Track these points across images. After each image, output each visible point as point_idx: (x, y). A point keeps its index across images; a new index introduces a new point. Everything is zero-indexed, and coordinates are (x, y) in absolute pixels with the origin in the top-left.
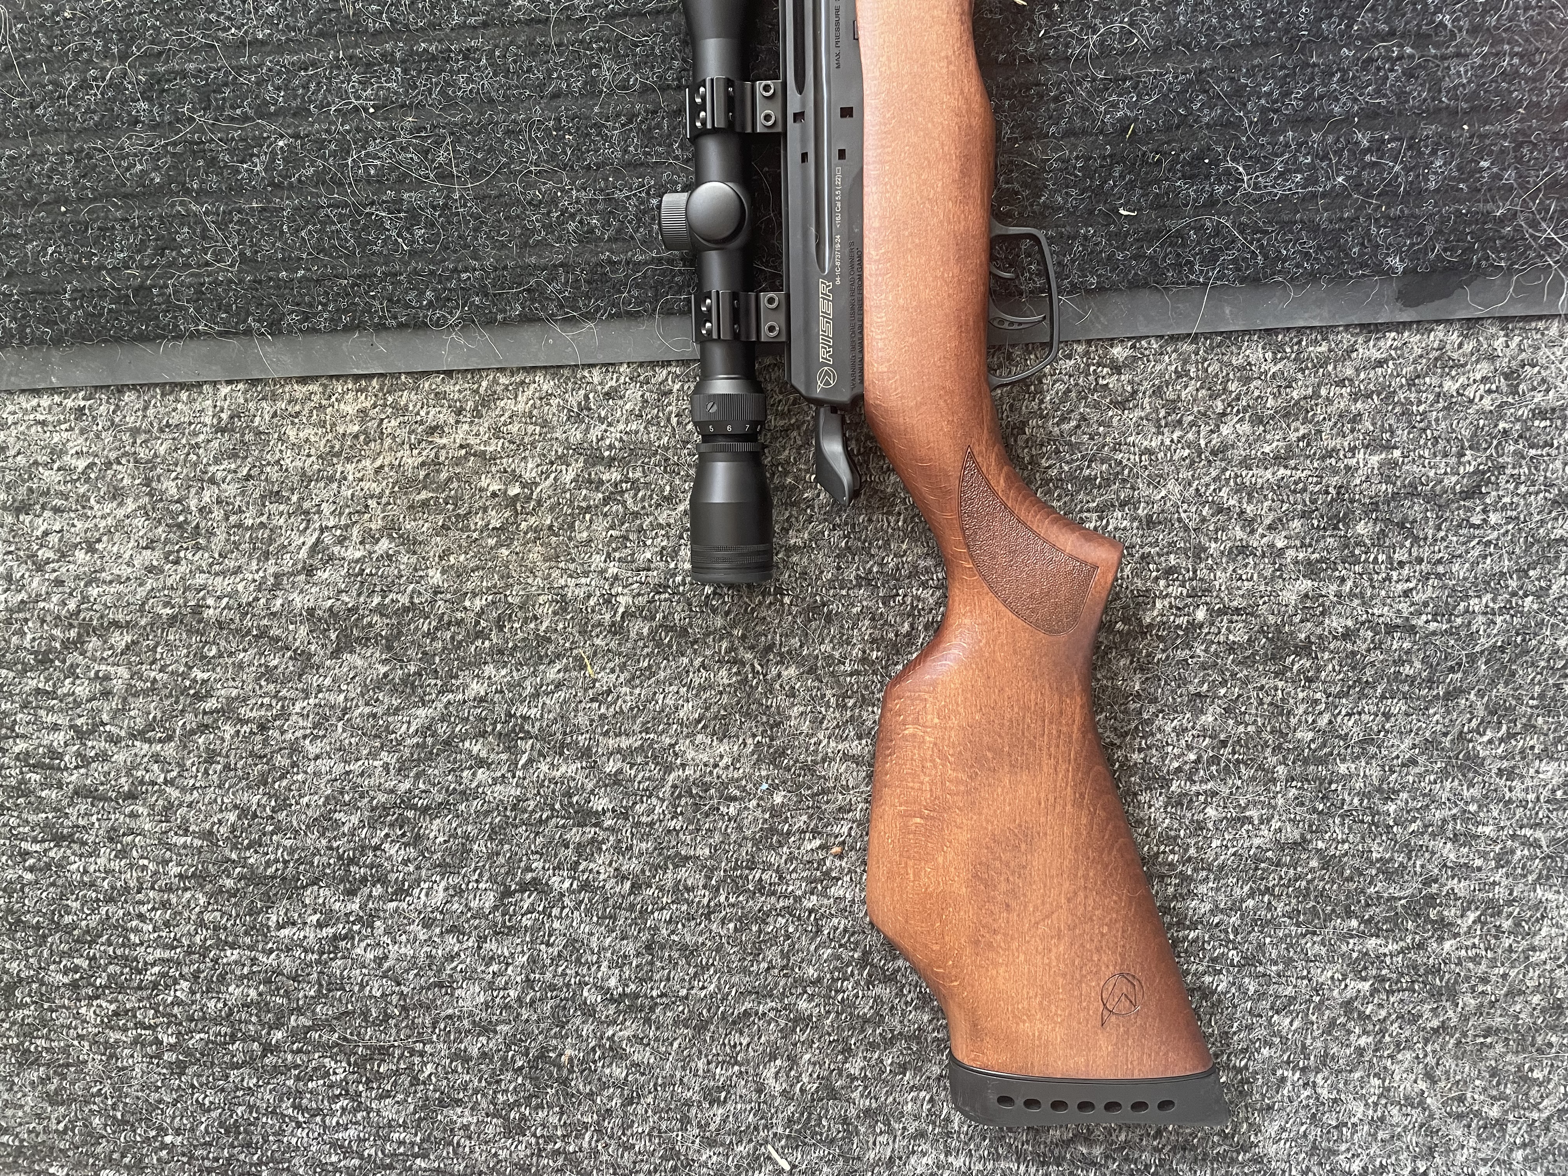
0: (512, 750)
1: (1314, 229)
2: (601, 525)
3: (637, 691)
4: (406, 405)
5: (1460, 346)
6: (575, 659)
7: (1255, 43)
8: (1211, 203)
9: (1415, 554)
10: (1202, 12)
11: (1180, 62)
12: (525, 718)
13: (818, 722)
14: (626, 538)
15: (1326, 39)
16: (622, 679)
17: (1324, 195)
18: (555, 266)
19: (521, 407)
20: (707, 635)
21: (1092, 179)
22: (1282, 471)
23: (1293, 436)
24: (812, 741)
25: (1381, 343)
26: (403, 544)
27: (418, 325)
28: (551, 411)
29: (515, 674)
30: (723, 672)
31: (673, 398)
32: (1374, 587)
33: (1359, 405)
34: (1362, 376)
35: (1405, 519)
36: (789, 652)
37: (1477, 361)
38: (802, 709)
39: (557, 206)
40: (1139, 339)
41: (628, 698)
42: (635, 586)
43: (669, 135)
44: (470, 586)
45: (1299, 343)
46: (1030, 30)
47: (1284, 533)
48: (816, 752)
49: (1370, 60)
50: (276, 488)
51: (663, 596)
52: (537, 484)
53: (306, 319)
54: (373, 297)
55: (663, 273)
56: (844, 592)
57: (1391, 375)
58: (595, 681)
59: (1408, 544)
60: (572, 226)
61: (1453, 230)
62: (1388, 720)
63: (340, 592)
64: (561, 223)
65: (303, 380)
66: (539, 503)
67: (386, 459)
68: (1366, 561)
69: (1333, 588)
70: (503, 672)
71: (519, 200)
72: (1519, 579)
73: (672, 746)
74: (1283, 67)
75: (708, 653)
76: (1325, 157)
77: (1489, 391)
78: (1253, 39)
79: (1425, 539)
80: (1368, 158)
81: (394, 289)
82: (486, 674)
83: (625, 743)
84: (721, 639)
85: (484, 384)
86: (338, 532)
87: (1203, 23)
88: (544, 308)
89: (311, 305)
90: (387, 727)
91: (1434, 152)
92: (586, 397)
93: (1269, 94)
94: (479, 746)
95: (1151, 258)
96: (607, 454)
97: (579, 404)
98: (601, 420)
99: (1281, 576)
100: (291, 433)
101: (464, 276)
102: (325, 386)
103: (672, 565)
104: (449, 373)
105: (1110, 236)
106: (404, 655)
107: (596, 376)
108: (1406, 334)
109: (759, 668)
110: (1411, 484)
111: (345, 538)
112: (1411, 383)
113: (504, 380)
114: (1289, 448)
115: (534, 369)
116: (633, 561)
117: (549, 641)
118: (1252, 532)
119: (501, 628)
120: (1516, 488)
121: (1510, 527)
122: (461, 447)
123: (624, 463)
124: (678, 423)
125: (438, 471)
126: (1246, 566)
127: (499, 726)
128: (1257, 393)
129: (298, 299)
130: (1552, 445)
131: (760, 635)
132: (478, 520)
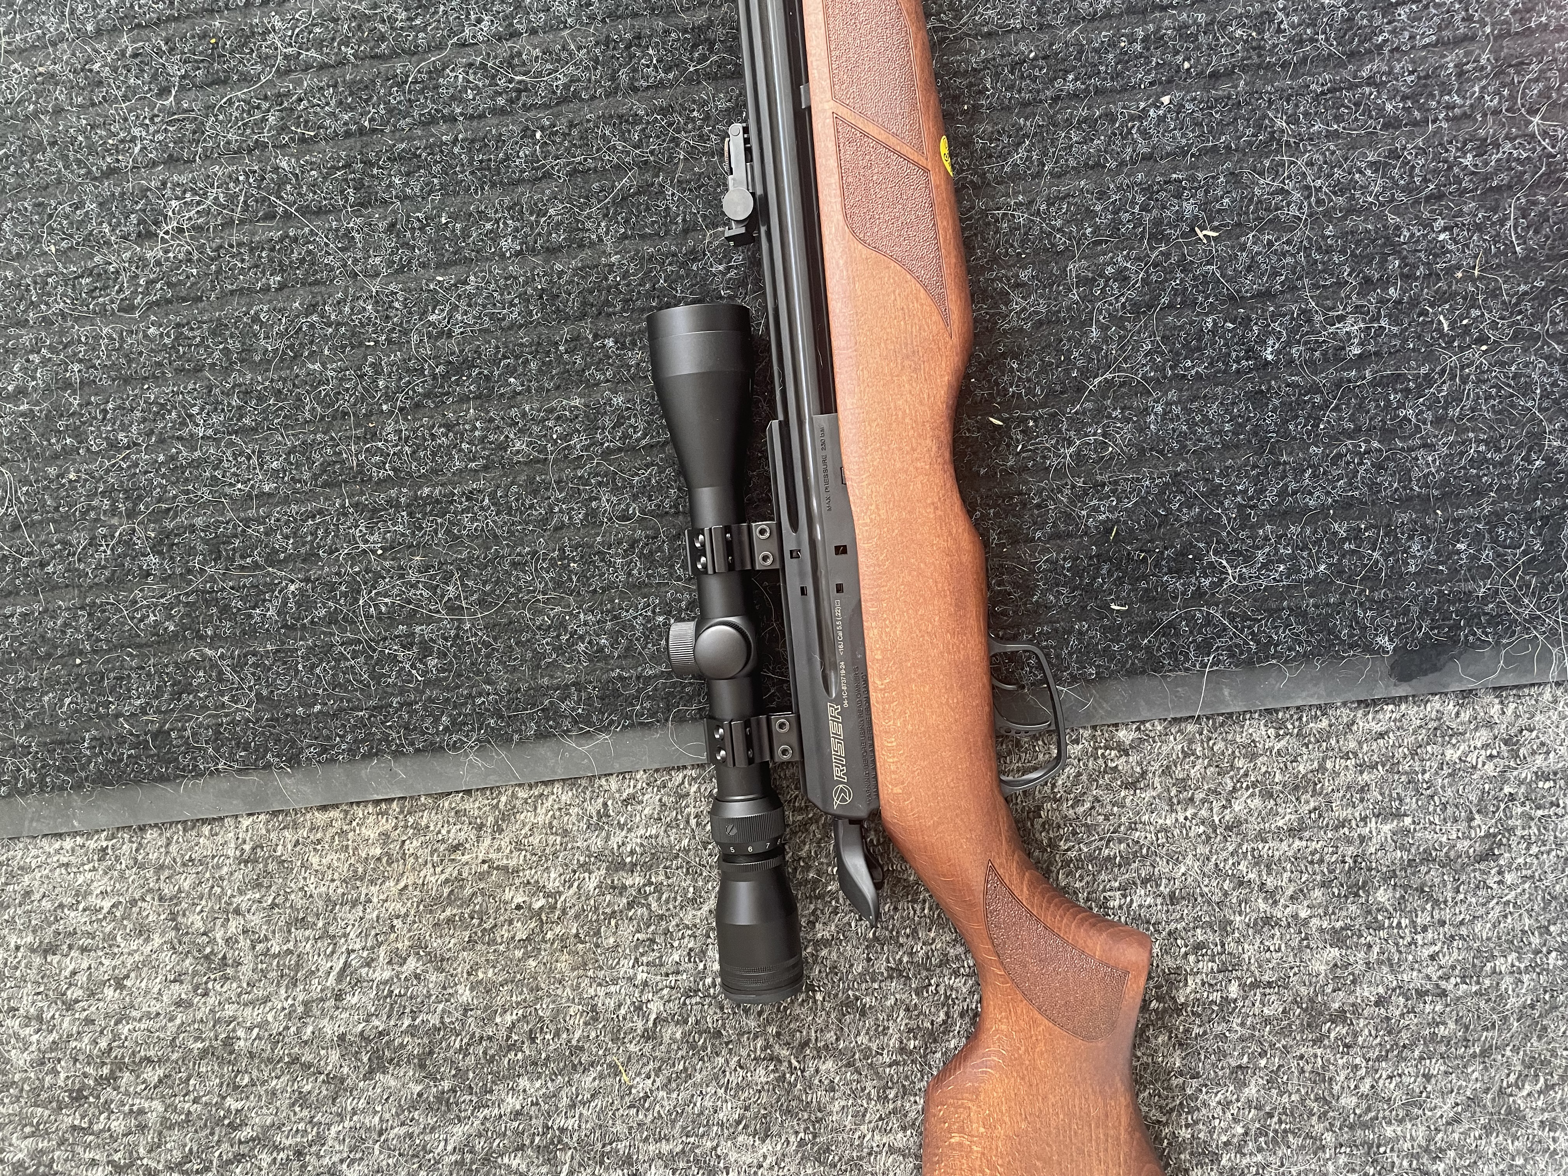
0: (552, 1161)
1: (1301, 615)
2: (627, 931)
3: (674, 1095)
4: (428, 827)
5: (1458, 714)
6: (609, 1065)
7: (1226, 446)
8: (1199, 593)
9: (1437, 917)
10: (1172, 420)
11: (1155, 467)
12: (562, 1130)
13: (860, 1116)
14: (652, 941)
15: (1295, 438)
16: (658, 1083)
17: (1308, 582)
18: (566, 685)
19: (540, 819)
20: (741, 1034)
21: (1081, 578)
22: (1297, 843)
23: (1305, 809)
24: (856, 1136)
25: (1380, 716)
26: (431, 961)
27: (434, 749)
28: (570, 821)
29: (549, 1084)
30: (761, 1071)
31: (691, 800)
32: (1400, 952)
33: (1365, 776)
34: (1365, 748)
35: (1424, 884)
36: (826, 1047)
37: (1476, 729)
38: (843, 1103)
39: (565, 628)
40: (1143, 722)
41: (665, 1103)
42: (665, 991)
43: (671, 557)
44: (499, 1000)
45: (1300, 719)
46: (1008, 445)
47: (1306, 903)
48: (860, 1146)
49: (1340, 456)
50: (301, 915)
51: (694, 1001)
52: (560, 893)
53: (325, 750)
54: (390, 727)
55: (674, 685)
56: (876, 986)
57: (1393, 746)
58: (631, 1087)
59: (1429, 907)
60: (581, 647)
61: (1438, 609)
62: (1428, 1080)
63: (370, 1015)
64: (571, 644)
65: (324, 808)
66: (564, 911)
67: (409, 879)
68: (1391, 926)
69: (1361, 955)
70: (538, 1084)
71: (528, 626)
72: (1541, 935)
73: (715, 1148)
74: (1255, 467)
75: (744, 1053)
76: (1305, 548)
77: (1491, 757)
78: (1223, 441)
79: (1445, 902)
80: (1346, 546)
81: (411, 717)
82: (521, 1087)
83: (665, 1148)
84: (756, 1037)
85: (503, 799)
86: (365, 954)
87: (1174, 430)
88: (558, 725)
89: (328, 738)
90: (424, 1147)
91: (1411, 538)
92: (605, 805)
93: (1245, 491)
94: (518, 1161)
95: (1147, 647)
96: (628, 860)
97: (599, 812)
98: (621, 827)
99: (1308, 947)
100: (314, 860)
101: (479, 701)
102: (346, 812)
103: (701, 966)
104: (468, 792)
105: (1105, 630)
106: (438, 1072)
107: (614, 784)
108: (1403, 706)
109: (795, 1063)
110: (1425, 851)
111: (373, 960)
112: (1414, 754)
113: (522, 794)
114: (1301, 820)
115: (552, 782)
116: (662, 965)
117: (582, 1049)
118: (1275, 903)
119: (533, 1040)
120: (1528, 848)
121: (1527, 886)
122: (484, 862)
123: (648, 867)
124: (698, 824)
125: (462, 887)
126: (1273, 937)
127: (537, 1139)
128: (1264, 769)
129: (316, 733)
130: (1558, 806)
131: (795, 1031)
132: (504, 932)
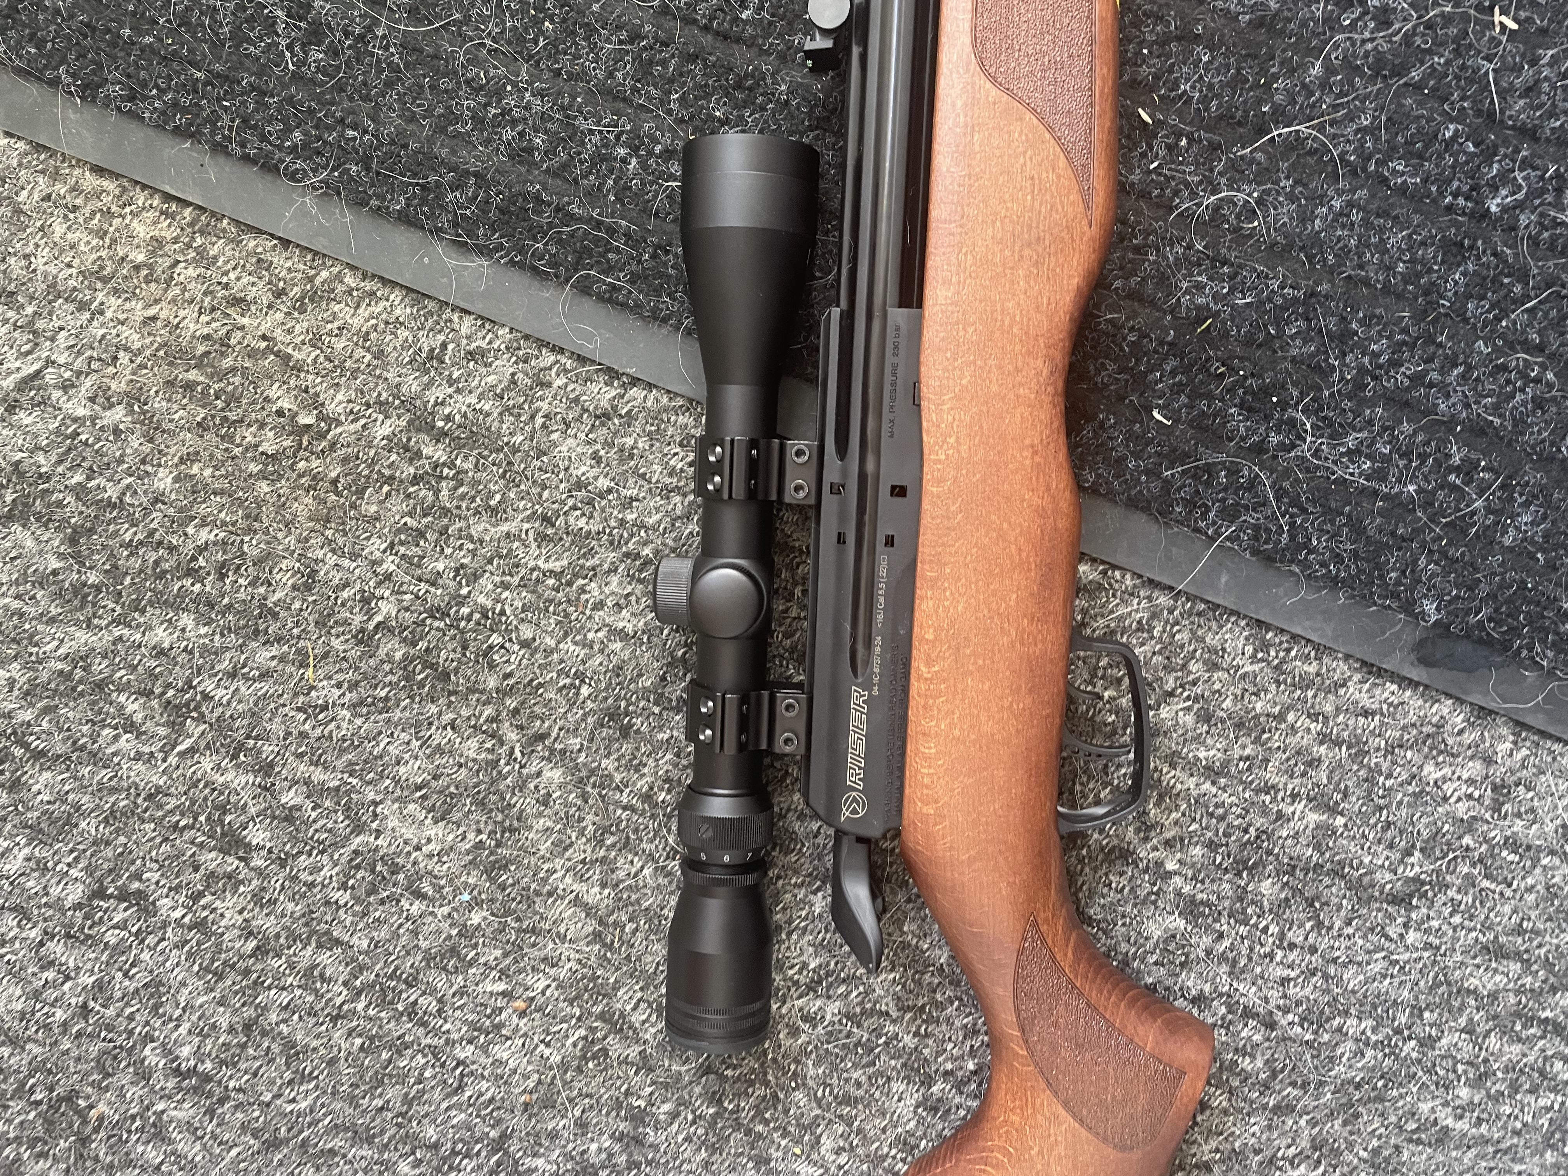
0: (177, 727)
1: (1359, 531)
2: (397, 506)
3: (359, 721)
4: (215, 258)
5: (1461, 732)
6: (299, 652)
7: (1387, 289)
8: (1260, 448)
9: (1311, 940)
10: (1343, 226)
11: (1294, 272)
12: (206, 697)
13: (562, 847)
14: (422, 534)
15: (1466, 321)
16: (346, 700)
17: (1386, 497)
18: (467, 172)
19: (356, 322)
20: (472, 691)
21: (1138, 361)
22: (1207, 785)
23: (1237, 753)
24: (546, 867)
25: (1378, 691)
26: (142, 423)
27: (270, 167)
28: (392, 344)
29: (217, 637)
30: (473, 743)
31: (548, 393)
32: (1250, 959)
33: (1323, 749)
34: (1341, 719)
35: (1317, 897)
36: (563, 752)
37: (1472, 758)
38: (549, 824)
39: (499, 101)
40: (1114, 567)
41: (345, 725)
42: (408, 597)
43: (671, 81)
44: (203, 509)
45: (1288, 651)
46: (1143, 155)
47: (1178, 856)
48: (545, 880)
49: (1504, 368)
50: (11, 288)
51: (436, 624)
52: (339, 423)
53: (132, 99)
54: (226, 109)
55: (597, 240)
57: (1372, 732)
58: (313, 688)
59: (1308, 925)
60: (509, 134)
61: (1509, 601)
62: (1202, 1112)
63: (38, 448)
64: (497, 123)
65: (99, 170)
66: (333, 446)
67: (165, 312)
68: (1256, 926)
69: (1206, 941)
70: (203, 630)
71: (456, 73)
72: (1411, 1015)
73: (375, 803)
74: (1405, 331)
75: (465, 713)
76: (1406, 455)
77: (1470, 797)
78: (1387, 282)
79: (1330, 928)
80: (1452, 478)
81: (256, 110)
82: (180, 624)
83: (318, 775)
84: (487, 703)
85: (324, 274)
86: (67, 375)
87: (1339, 239)
88: (433, 216)
89: (144, 84)
90: (32, 636)
91: (1526, 504)
92: (444, 346)
93: (1376, 355)
94: (136, 706)
95: (1166, 481)
96: (440, 424)
97: (432, 350)
98: (451, 382)
99: (1154, 903)
100: (59, 229)
101: (350, 133)
102: (124, 190)
103: (464, 591)
104: (285, 243)
105: (1130, 436)
106: (89, 557)
107: (466, 325)
108: (1408, 693)
109: (517, 754)
110: (1339, 862)
111: (73, 386)
112: (1390, 750)
113: (350, 280)
114: (1226, 763)
115: (394, 284)
116: (419, 566)
117: (275, 616)
118: (1147, 839)
119: (222, 577)
120: (1451, 915)
121: (1426, 954)
122: (264, 337)
123: (457, 444)
124: (544, 426)
125: (223, 355)
126: (1121, 874)
127: (171, 693)
128: (1217, 686)
129: (132, 69)
130: (1510, 885)
131: (537, 716)
132: (249, 435)
